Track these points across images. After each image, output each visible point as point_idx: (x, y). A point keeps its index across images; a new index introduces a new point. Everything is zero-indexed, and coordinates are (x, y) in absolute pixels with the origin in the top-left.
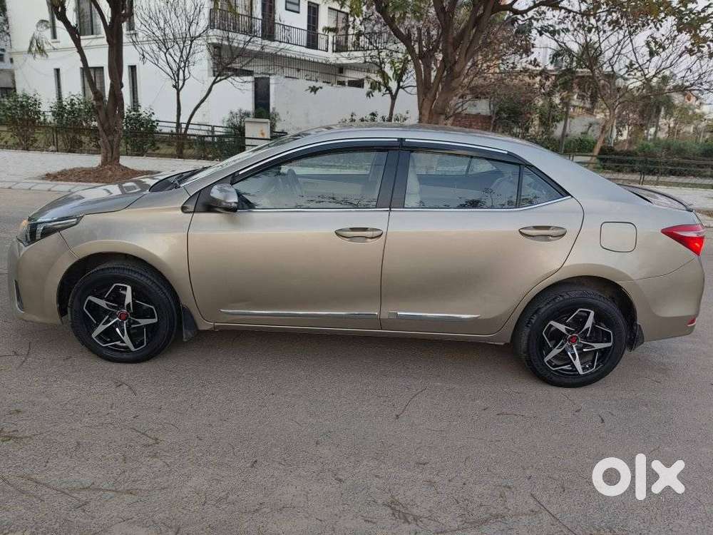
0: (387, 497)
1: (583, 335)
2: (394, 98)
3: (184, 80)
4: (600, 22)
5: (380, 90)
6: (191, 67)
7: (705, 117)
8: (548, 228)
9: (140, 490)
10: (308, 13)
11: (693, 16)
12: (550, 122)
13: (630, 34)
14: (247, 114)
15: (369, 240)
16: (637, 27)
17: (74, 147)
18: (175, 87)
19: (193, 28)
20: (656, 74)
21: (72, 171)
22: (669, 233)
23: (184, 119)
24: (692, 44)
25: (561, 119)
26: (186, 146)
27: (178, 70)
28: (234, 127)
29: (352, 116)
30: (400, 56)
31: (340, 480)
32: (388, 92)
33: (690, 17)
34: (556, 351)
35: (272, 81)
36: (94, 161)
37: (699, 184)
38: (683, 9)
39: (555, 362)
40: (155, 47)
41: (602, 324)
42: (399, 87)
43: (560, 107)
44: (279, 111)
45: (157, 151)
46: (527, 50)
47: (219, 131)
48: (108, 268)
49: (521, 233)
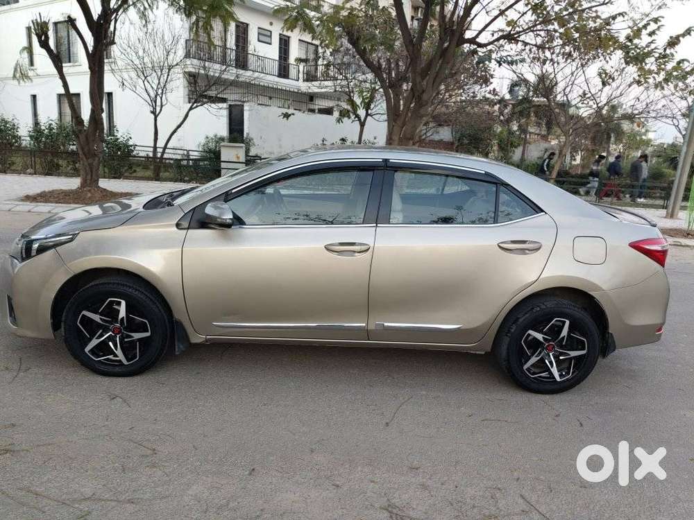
0: (384, 502)
1: (559, 344)
2: (362, 125)
3: (162, 106)
4: (555, 55)
5: (349, 117)
6: (168, 94)
7: (652, 143)
8: (524, 242)
9: (142, 499)
10: (280, 44)
11: (638, 51)
12: (509, 148)
13: (583, 66)
14: (222, 139)
15: (356, 254)
16: (588, 60)
17: (51, 170)
18: (152, 112)
19: (171, 57)
20: (607, 102)
21: (52, 192)
22: (636, 246)
23: (161, 144)
24: (639, 76)
25: (519, 145)
26: (162, 169)
27: (156, 97)
28: (210, 151)
29: (323, 141)
30: (368, 85)
31: (338, 486)
32: (357, 119)
33: (636, 51)
34: (534, 360)
35: (246, 107)
36: (74, 183)
37: (651, 205)
38: (629, 44)
39: (533, 370)
40: (133, 74)
41: (577, 333)
42: (367, 115)
43: (518, 133)
44: (252, 137)
45: (134, 175)
46: (486, 81)
47: (195, 155)
48: (102, 284)
49: (500, 247)
